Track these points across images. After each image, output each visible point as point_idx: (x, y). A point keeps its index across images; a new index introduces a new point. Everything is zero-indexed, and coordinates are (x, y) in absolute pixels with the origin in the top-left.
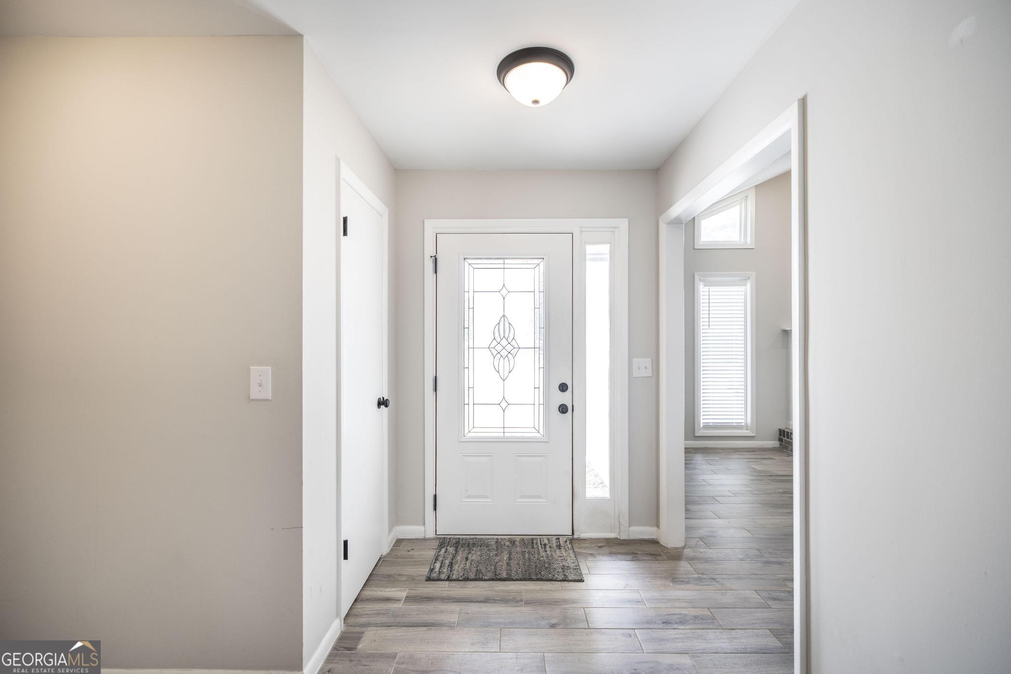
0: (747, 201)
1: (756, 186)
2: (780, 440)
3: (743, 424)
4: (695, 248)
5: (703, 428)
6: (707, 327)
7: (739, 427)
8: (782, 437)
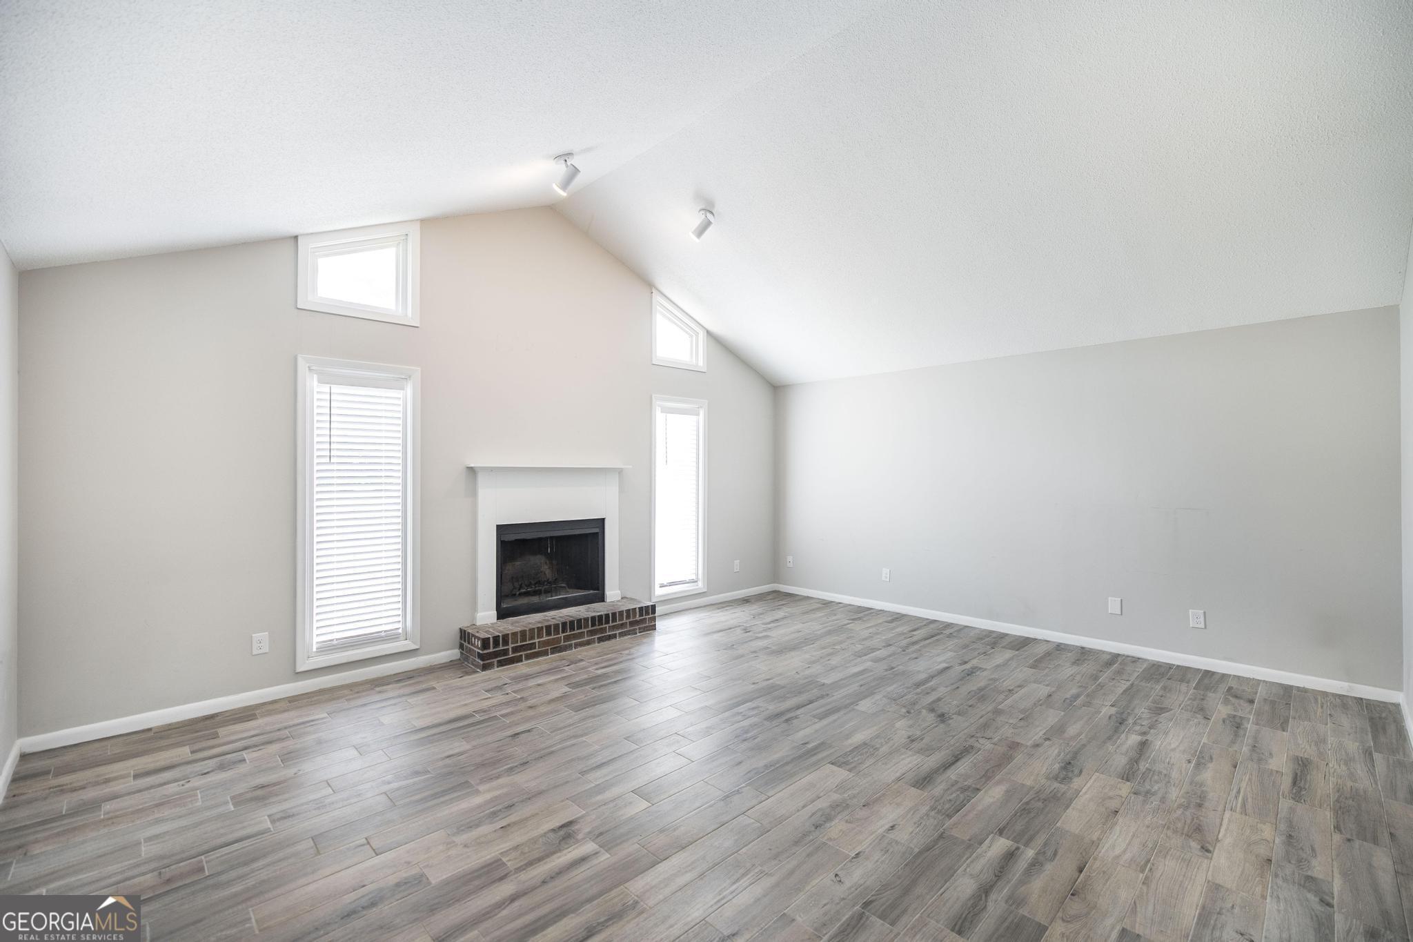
0: (407, 242)
1: (423, 221)
2: (461, 646)
3: (400, 631)
4: (298, 307)
5: (317, 652)
6: (327, 460)
7: (391, 637)
8: (463, 642)
